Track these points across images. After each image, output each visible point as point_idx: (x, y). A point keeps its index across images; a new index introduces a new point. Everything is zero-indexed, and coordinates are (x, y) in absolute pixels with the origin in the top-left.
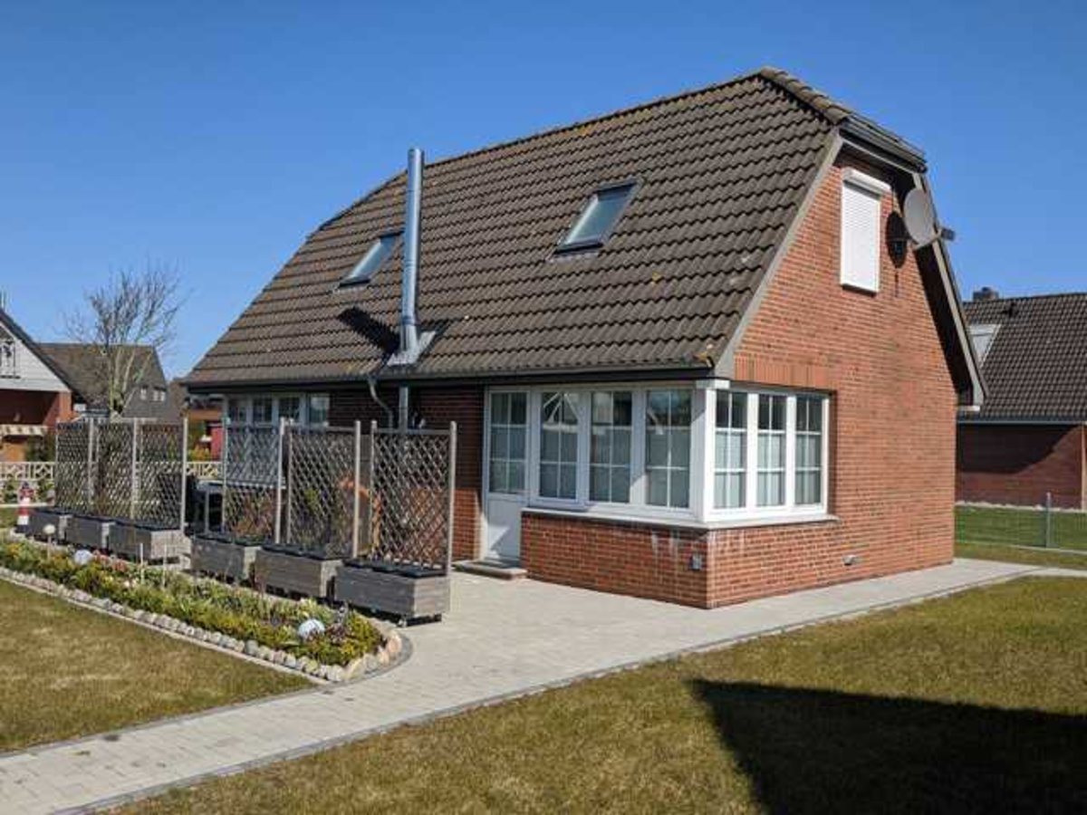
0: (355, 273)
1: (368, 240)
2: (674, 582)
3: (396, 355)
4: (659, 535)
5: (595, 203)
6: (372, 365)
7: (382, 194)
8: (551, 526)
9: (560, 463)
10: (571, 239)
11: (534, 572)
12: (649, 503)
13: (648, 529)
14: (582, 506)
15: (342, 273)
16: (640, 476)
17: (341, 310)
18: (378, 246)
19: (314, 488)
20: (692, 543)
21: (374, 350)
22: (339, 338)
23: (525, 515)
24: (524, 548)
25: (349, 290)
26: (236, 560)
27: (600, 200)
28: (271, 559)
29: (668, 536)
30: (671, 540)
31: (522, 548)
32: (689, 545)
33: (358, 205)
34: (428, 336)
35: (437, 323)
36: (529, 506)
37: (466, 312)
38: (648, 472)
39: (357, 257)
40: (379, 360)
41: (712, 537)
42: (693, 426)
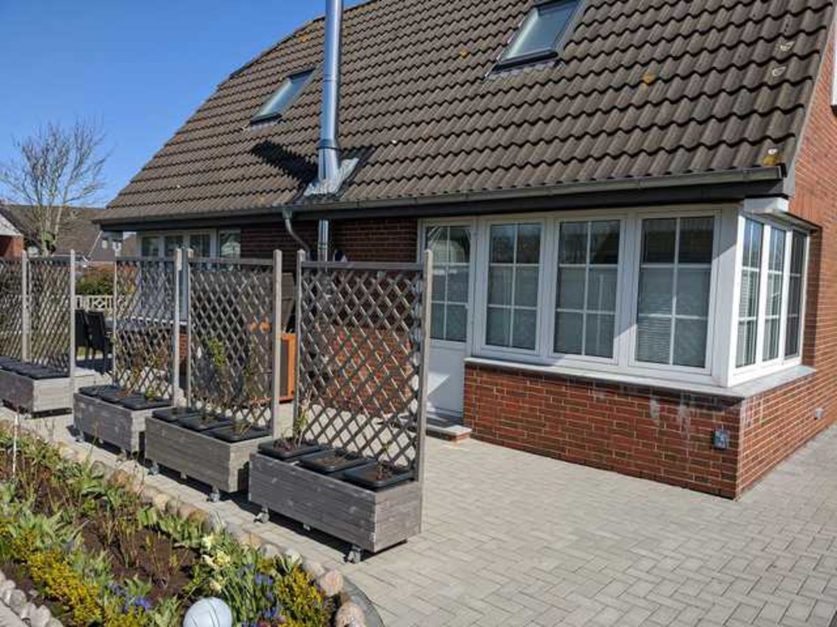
0: (266, 111)
1: (278, 81)
2: (685, 460)
3: (314, 185)
4: (661, 401)
5: (534, 18)
6: (287, 196)
7: (290, 42)
8: (504, 380)
9: (513, 307)
10: (513, 53)
11: (480, 432)
12: (639, 359)
13: (645, 392)
14: (544, 359)
15: (253, 111)
16: (630, 325)
17: (253, 144)
18: (288, 85)
19: (219, 336)
20: (714, 413)
21: (288, 181)
22: (252, 171)
23: (470, 367)
24: (467, 403)
25: (260, 126)
26: (122, 428)
27: (540, 15)
28: (164, 430)
29: (677, 404)
30: (682, 409)
31: (465, 404)
32: (710, 417)
33: (268, 53)
34: (351, 164)
35: (359, 149)
36: (473, 356)
37: (394, 137)
38: (639, 321)
39: (268, 96)
40: (295, 191)
41: (744, 407)
42: (715, 262)
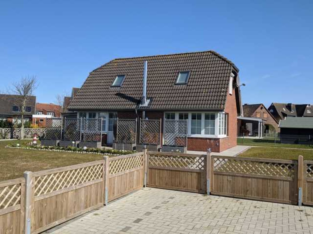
0: (114, 84)
1: (113, 76)
2: (213, 148)
3: (141, 105)
4: (209, 140)
5: (180, 74)
6: (134, 106)
7: (110, 64)
10: (178, 82)
12: (205, 134)
13: (206, 139)
14: (190, 135)
15: (110, 84)
16: (203, 129)
18: (117, 78)
20: (216, 141)
22: (120, 99)
25: (115, 88)
30: (212, 141)
34: (149, 100)
35: (150, 98)
38: (205, 128)
39: (112, 80)
41: (220, 140)
42: (215, 120)
